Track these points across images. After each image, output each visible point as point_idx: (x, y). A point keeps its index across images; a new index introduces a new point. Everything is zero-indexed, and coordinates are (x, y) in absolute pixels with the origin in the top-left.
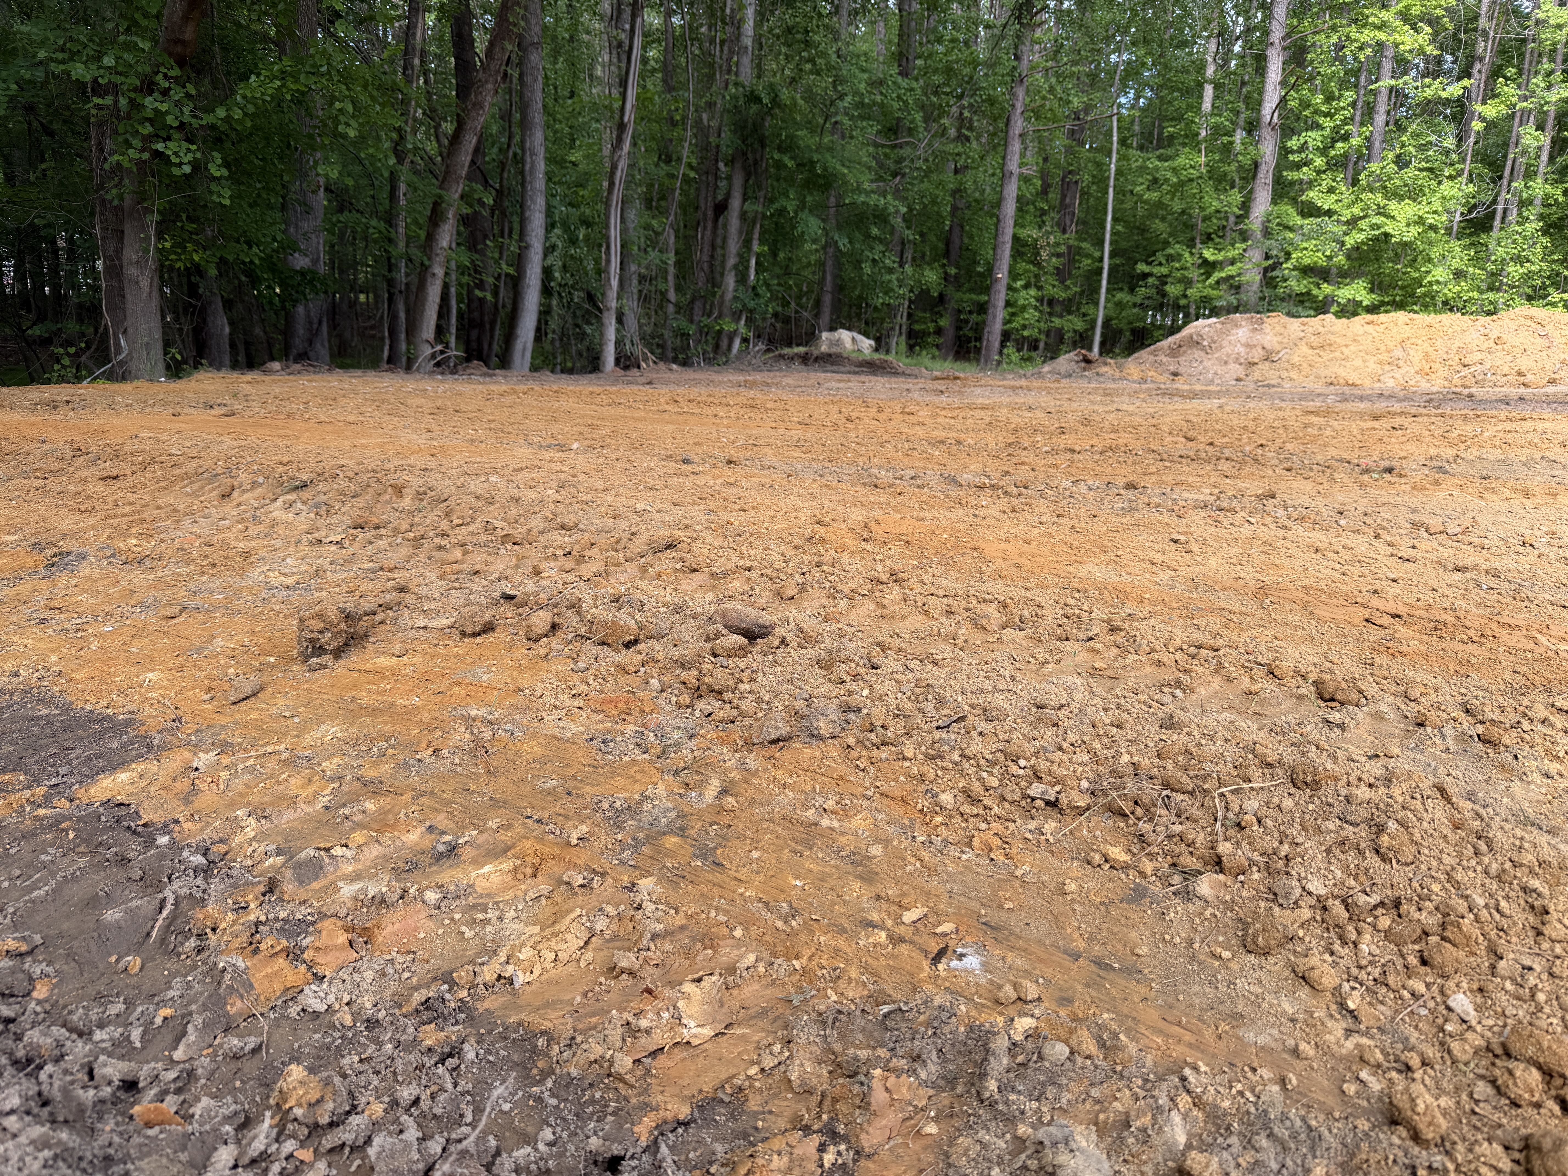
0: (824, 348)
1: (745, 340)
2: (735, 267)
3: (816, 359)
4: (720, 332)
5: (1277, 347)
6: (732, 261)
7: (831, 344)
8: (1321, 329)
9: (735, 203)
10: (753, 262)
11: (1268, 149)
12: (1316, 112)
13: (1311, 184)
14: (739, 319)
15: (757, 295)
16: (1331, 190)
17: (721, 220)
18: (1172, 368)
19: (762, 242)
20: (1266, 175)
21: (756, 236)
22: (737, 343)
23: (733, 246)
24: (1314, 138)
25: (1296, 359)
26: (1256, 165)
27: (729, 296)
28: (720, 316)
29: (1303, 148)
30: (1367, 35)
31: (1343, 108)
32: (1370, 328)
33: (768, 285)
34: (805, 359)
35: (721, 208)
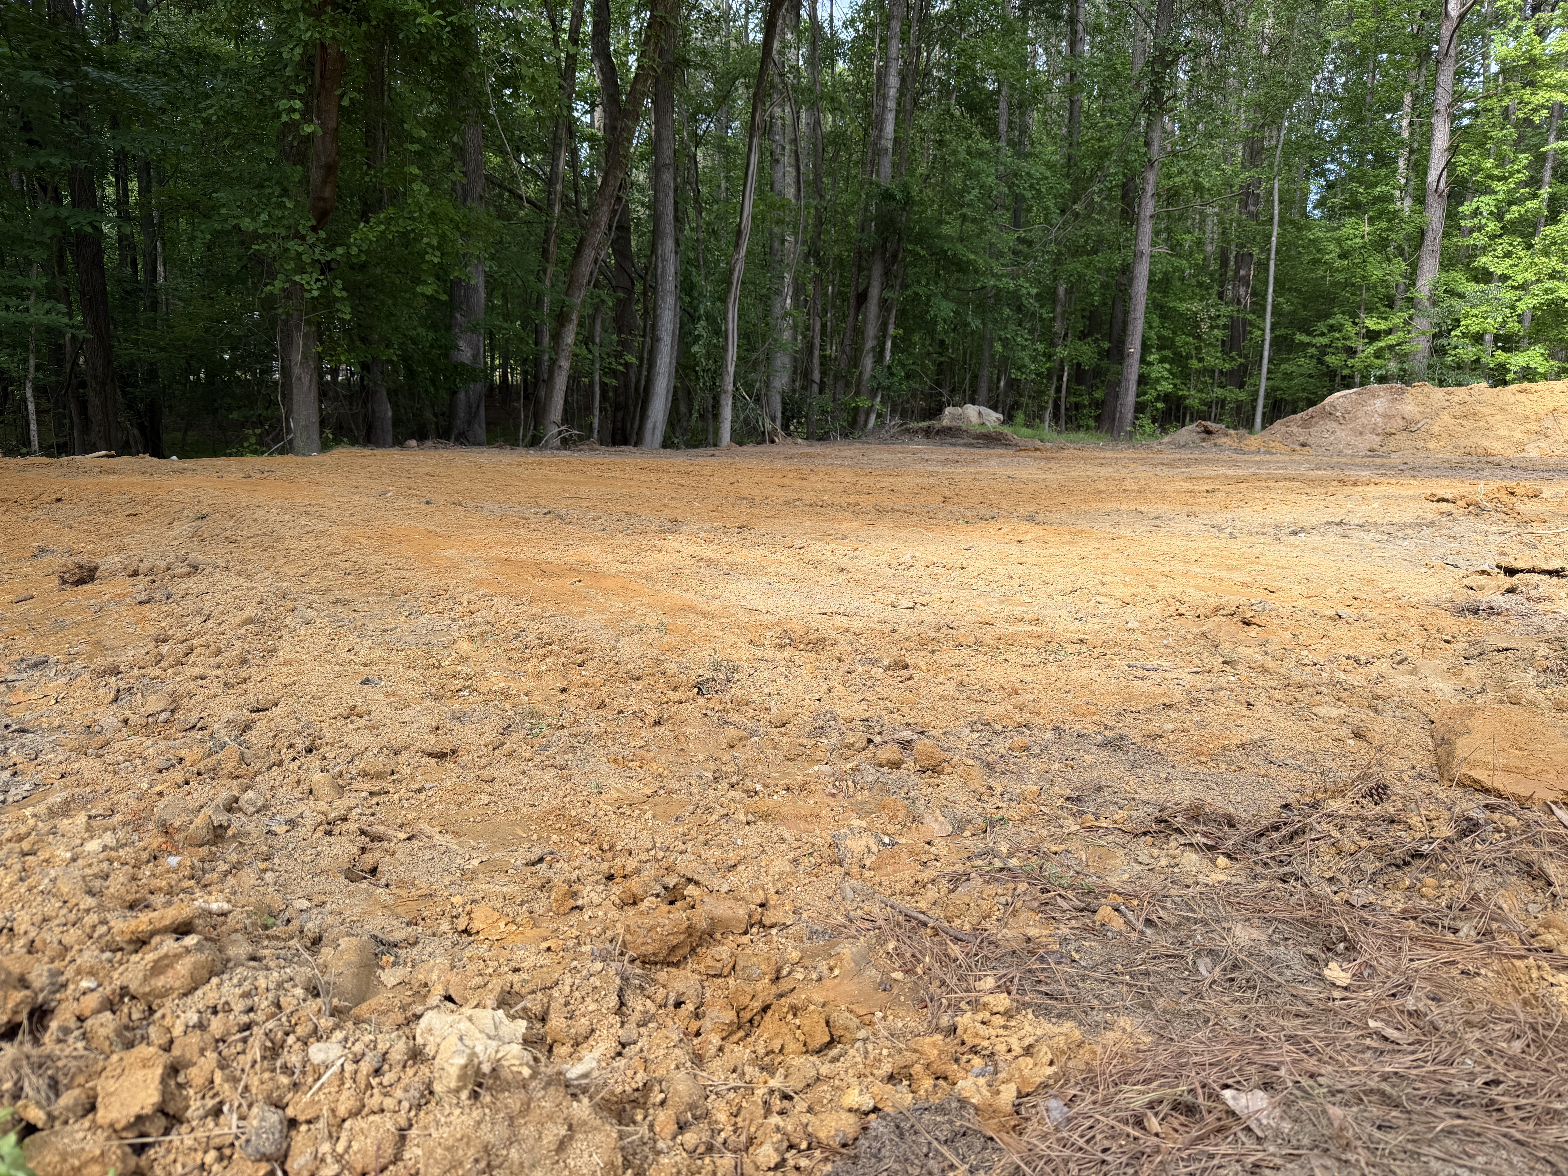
0: (946, 422)
1: (879, 416)
2: (873, 348)
3: (938, 433)
4: (857, 408)
5: (1418, 417)
6: (870, 343)
7: (953, 418)
8: (1468, 398)
9: (875, 293)
10: (889, 344)
11: (1435, 216)
12: (1490, 177)
13: (1484, 249)
14: (875, 396)
15: (892, 374)
16: (1508, 255)
17: (863, 309)
18: (1301, 439)
19: (897, 326)
20: (1433, 243)
21: (892, 320)
22: (873, 417)
23: (872, 330)
24: (1486, 203)
25: (1436, 429)
26: (1422, 233)
27: (867, 375)
28: (857, 393)
29: (1476, 212)
30: (1541, 97)
31: (1519, 171)
32: (1522, 397)
33: (903, 366)
34: (928, 433)
35: (862, 298)
